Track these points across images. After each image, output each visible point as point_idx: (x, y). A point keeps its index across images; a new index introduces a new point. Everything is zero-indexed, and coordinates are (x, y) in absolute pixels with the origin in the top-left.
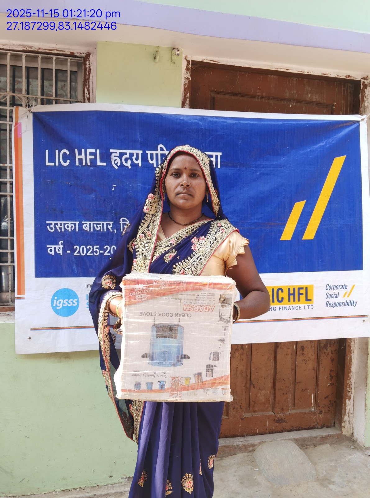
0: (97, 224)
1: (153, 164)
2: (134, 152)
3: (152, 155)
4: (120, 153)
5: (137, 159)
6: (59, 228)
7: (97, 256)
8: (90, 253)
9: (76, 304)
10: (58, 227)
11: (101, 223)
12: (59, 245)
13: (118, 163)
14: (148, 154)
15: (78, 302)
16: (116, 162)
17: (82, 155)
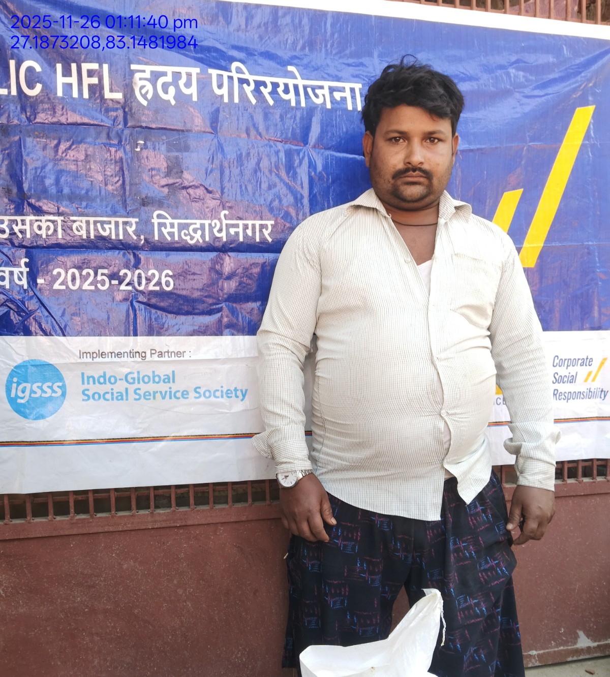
0: (102, 223)
1: (222, 96)
2: (183, 70)
3: (220, 77)
4: (152, 72)
5: (188, 84)
6: (21, 232)
7: (104, 290)
8: (88, 285)
9: (60, 392)
10: (16, 229)
11: (113, 220)
12: (21, 267)
13: (147, 92)
14: (211, 74)
15: (63, 388)
16: (144, 91)
17: (71, 76)
